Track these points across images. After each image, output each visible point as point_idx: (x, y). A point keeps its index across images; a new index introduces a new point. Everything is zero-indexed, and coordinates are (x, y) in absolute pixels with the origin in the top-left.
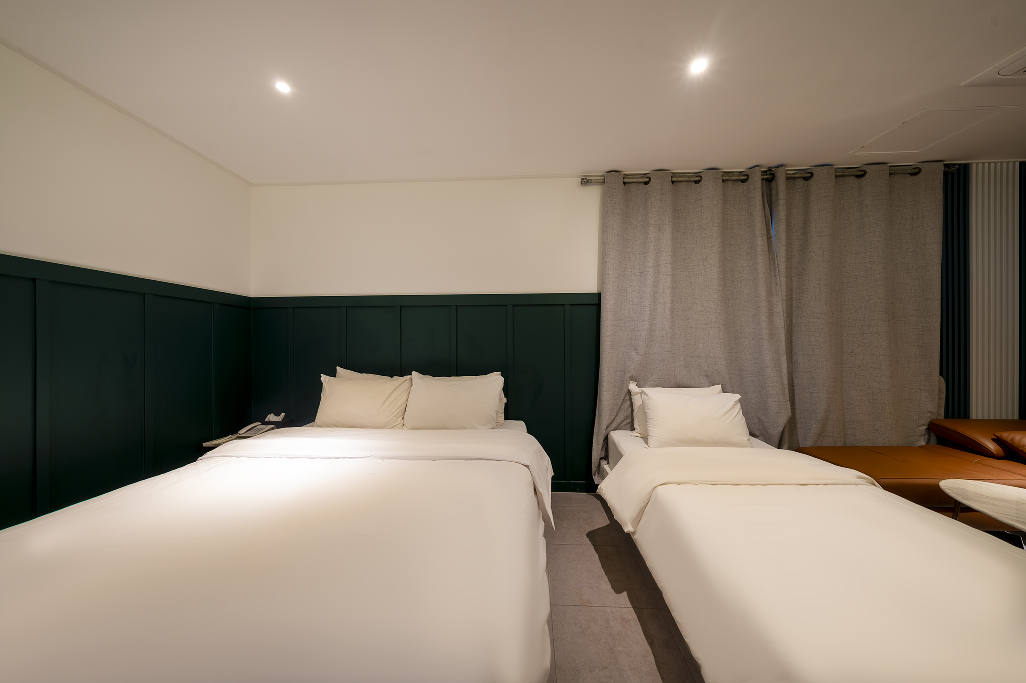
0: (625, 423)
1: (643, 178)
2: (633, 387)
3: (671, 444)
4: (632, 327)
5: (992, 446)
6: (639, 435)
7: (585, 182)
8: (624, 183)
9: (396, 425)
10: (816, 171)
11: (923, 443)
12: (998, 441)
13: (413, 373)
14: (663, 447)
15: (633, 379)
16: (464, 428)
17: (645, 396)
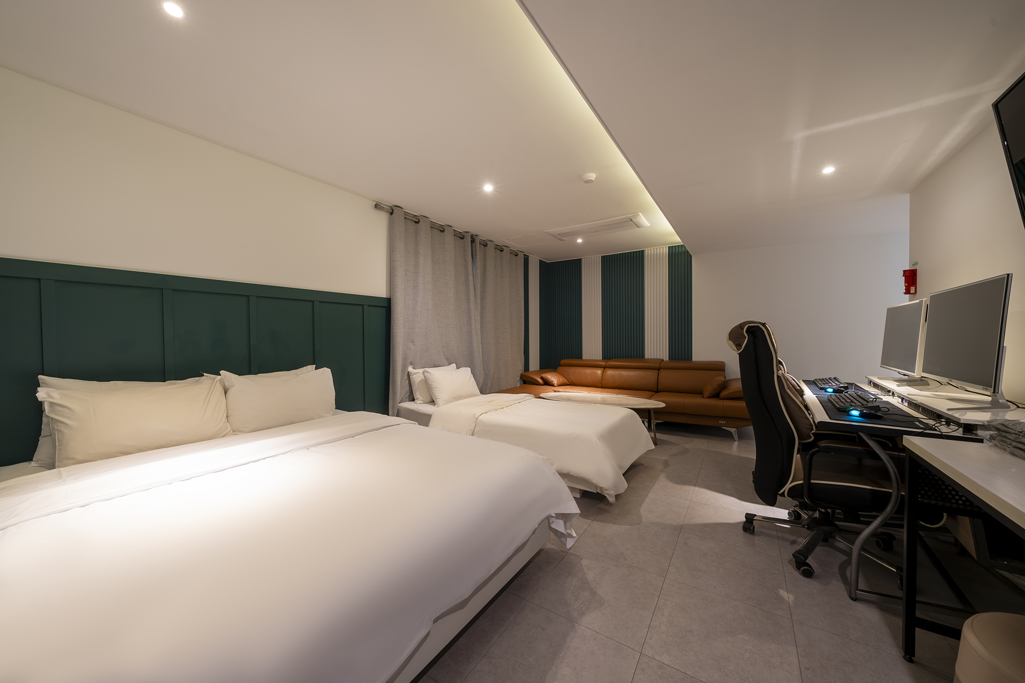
0: (405, 397)
1: (414, 217)
2: (410, 369)
3: (451, 401)
4: (409, 325)
5: (540, 381)
6: (422, 402)
7: (377, 206)
8: (405, 218)
9: (228, 433)
10: (489, 243)
11: (519, 385)
12: (542, 378)
13: (222, 372)
14: (446, 404)
15: (411, 364)
16: (313, 419)
17: (428, 374)
